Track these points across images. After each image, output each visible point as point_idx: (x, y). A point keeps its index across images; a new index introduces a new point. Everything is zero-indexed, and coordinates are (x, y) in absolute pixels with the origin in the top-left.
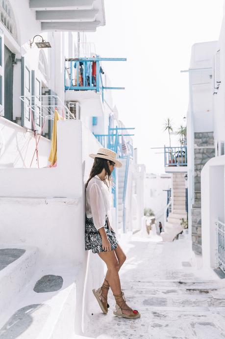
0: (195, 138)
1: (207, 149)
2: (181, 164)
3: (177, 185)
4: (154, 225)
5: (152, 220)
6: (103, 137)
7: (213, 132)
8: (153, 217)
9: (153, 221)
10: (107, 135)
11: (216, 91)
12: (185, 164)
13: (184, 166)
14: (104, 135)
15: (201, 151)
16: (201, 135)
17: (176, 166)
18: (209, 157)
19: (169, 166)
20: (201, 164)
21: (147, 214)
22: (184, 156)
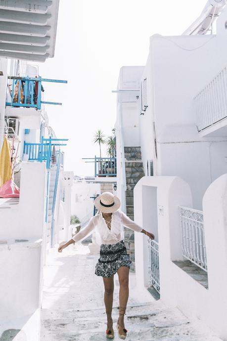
0: (125, 152)
1: (136, 163)
2: (110, 175)
5: (77, 228)
6: (35, 146)
7: (140, 147)
8: (78, 225)
10: (39, 145)
11: (143, 112)
12: (115, 174)
13: (113, 176)
14: (36, 144)
15: (131, 165)
16: (130, 149)
17: (105, 176)
18: (137, 171)
19: (99, 176)
20: (131, 177)
21: (73, 221)
22: (113, 167)
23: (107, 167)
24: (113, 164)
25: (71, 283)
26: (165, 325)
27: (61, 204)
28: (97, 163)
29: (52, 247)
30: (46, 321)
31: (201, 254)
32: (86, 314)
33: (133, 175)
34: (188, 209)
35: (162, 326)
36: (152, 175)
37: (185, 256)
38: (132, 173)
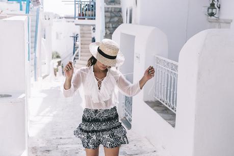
1: (115, 8)
2: (90, 18)
3: (84, 33)
4: (60, 67)
8: (59, 60)
9: (59, 63)
12: (93, 18)
13: (92, 19)
15: (110, 10)
17: (85, 19)
18: (116, 16)
19: (79, 19)
20: (110, 22)
21: (55, 56)
22: (92, 10)
23: (86, 10)
24: (92, 8)
25: (55, 113)
26: (136, 153)
27: (42, 42)
28: (77, 5)
29: (35, 80)
30: (33, 148)
31: (171, 98)
32: (67, 141)
33: (112, 20)
34: (164, 59)
35: (133, 154)
36: (130, 22)
37: (156, 98)
38: (111, 17)
